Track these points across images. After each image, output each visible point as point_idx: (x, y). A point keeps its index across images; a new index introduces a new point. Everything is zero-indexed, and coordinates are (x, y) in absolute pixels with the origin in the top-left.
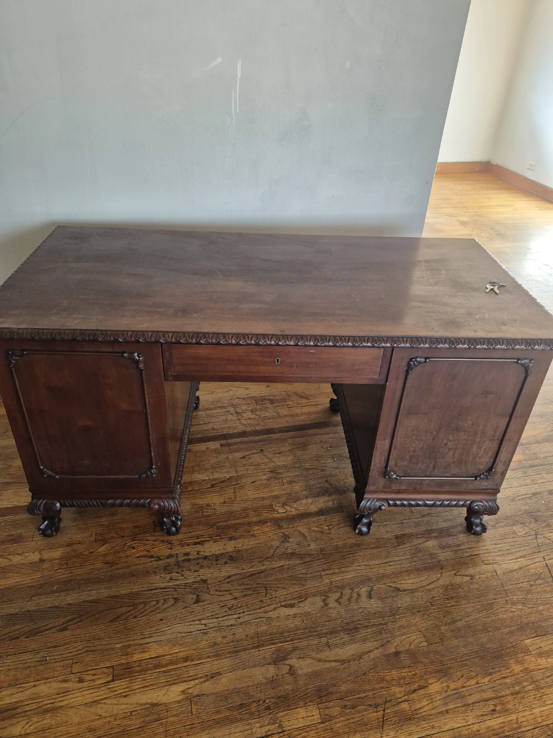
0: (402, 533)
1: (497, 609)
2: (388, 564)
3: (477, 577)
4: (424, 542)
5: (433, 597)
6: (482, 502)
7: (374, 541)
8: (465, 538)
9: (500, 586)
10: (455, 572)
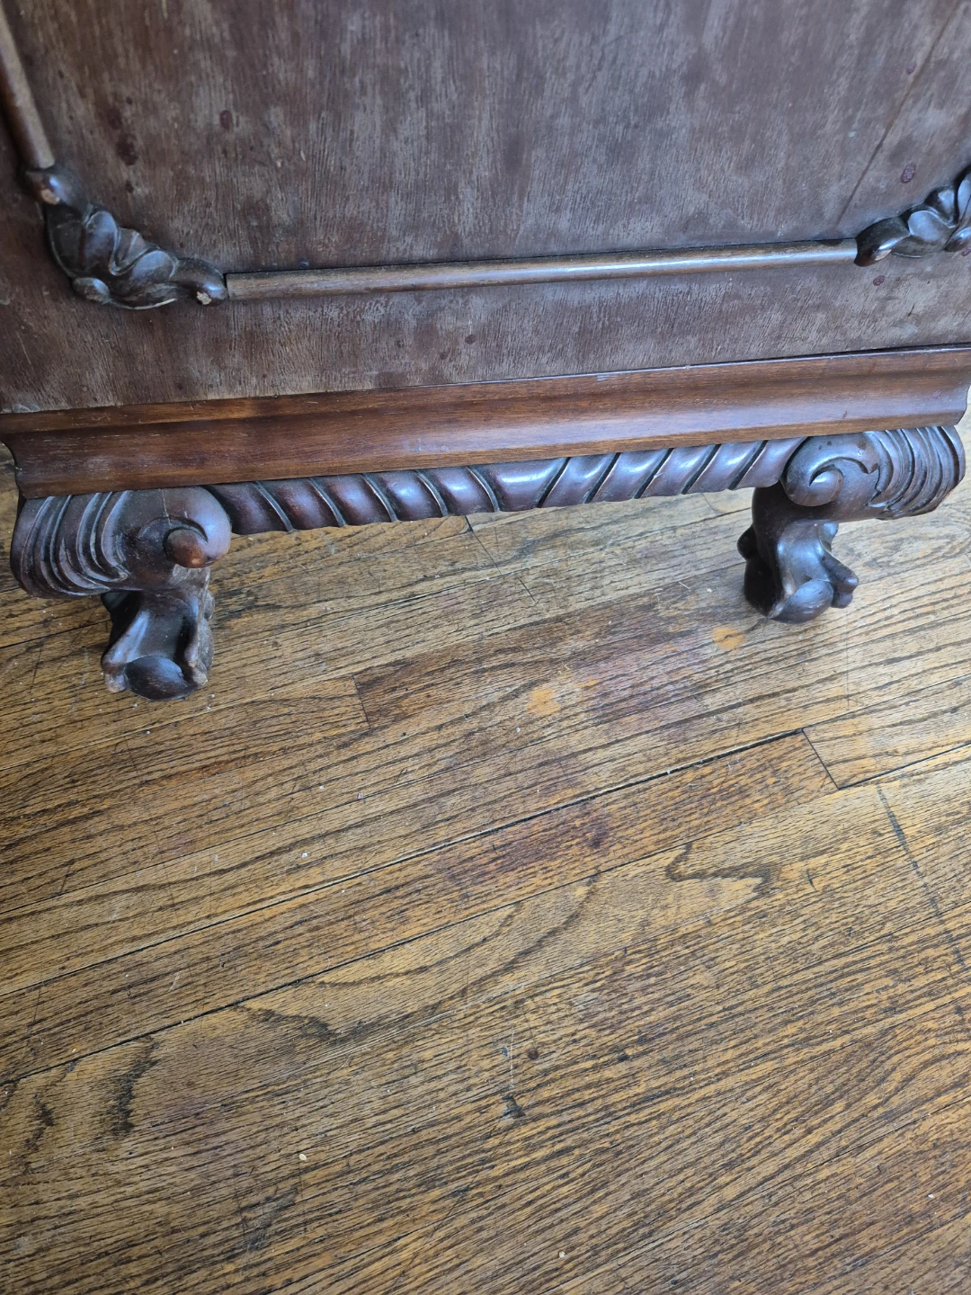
0: (398, 656)
1: (908, 1080)
2: (285, 858)
3: (795, 871)
4: (516, 694)
5: (533, 1055)
6: (863, 443)
7: (230, 720)
8: (732, 642)
9: (921, 915)
10: (672, 856)
